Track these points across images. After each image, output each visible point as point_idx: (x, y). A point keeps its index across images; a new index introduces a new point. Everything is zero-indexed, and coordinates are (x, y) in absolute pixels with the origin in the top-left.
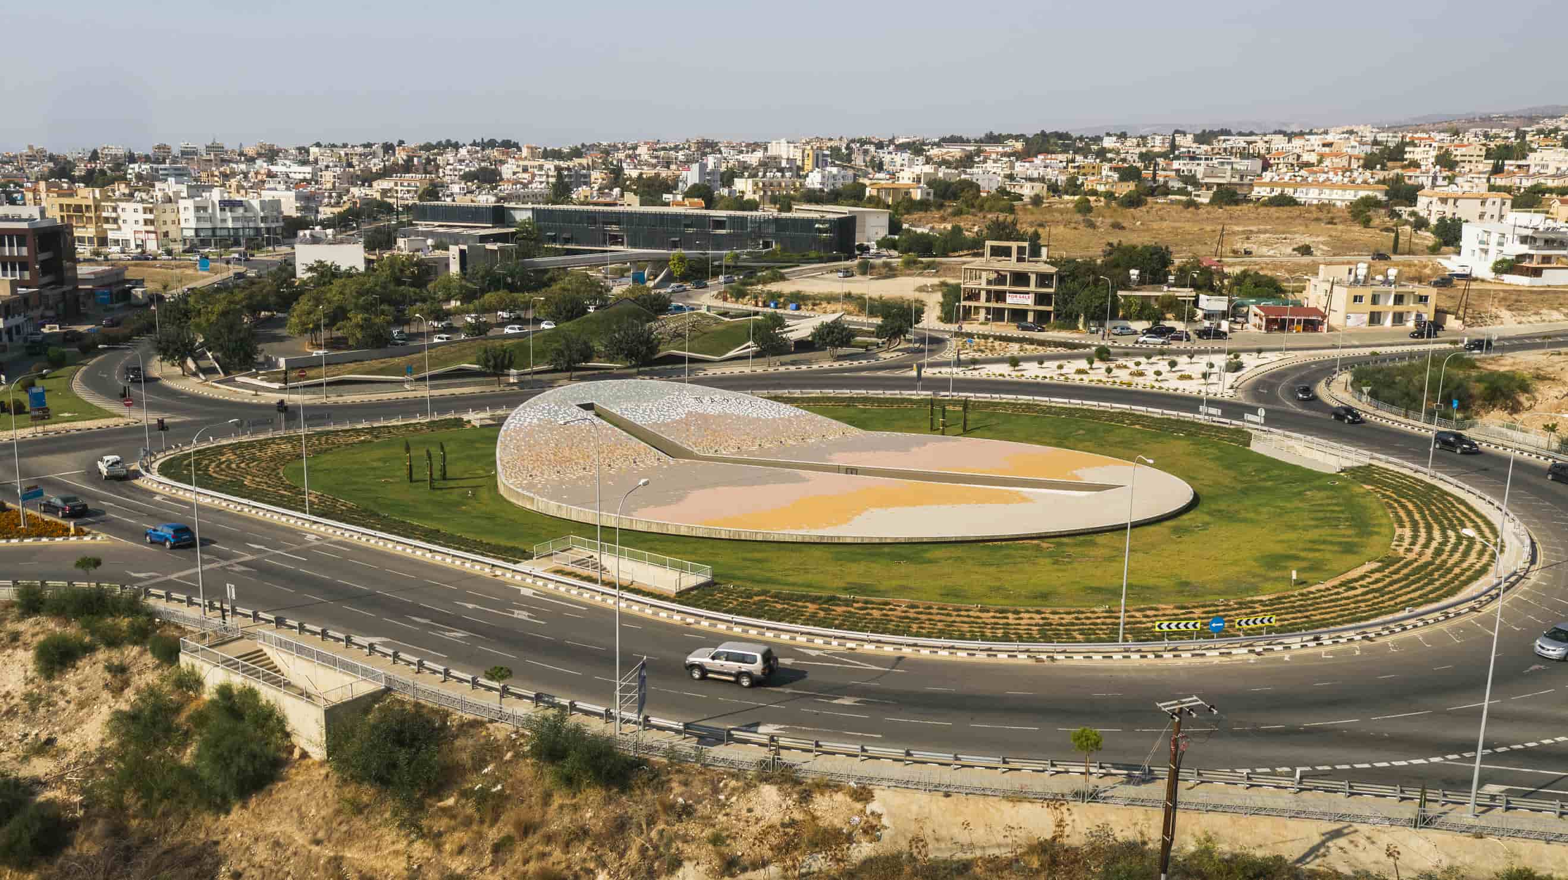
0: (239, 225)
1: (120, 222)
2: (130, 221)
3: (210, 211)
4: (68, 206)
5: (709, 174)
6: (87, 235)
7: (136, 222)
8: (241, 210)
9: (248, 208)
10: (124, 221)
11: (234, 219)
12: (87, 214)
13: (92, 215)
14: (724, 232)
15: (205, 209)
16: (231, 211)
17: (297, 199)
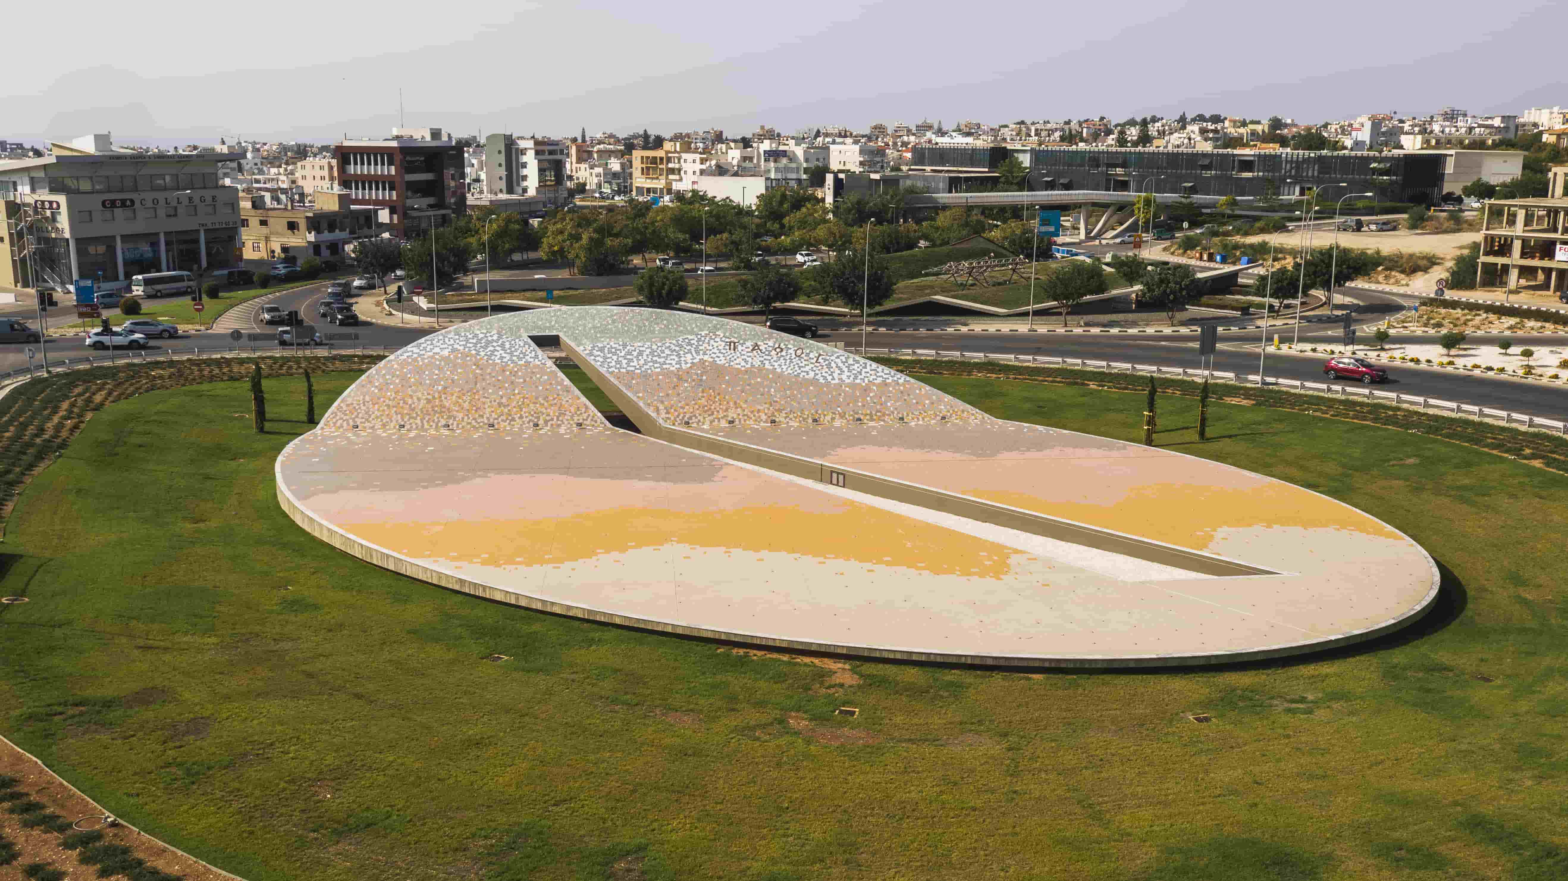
0: (779, 176)
1: (682, 172)
2: (690, 172)
3: (755, 161)
4: (648, 158)
5: (1384, 133)
6: (659, 186)
7: (694, 173)
8: (784, 161)
9: (792, 158)
10: (685, 172)
11: (777, 170)
12: (660, 166)
13: (663, 166)
14: (1250, 175)
15: (751, 159)
16: (775, 161)
17: (860, 154)
